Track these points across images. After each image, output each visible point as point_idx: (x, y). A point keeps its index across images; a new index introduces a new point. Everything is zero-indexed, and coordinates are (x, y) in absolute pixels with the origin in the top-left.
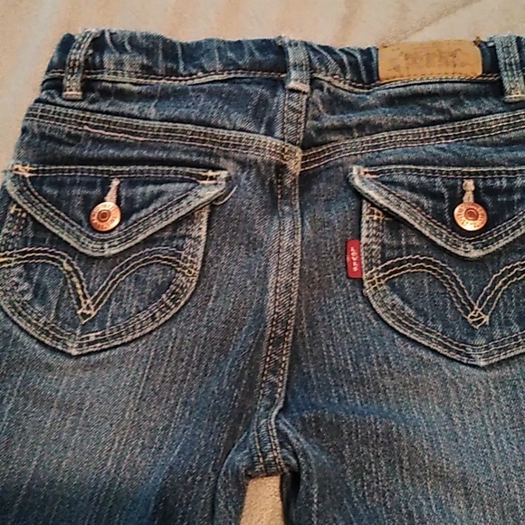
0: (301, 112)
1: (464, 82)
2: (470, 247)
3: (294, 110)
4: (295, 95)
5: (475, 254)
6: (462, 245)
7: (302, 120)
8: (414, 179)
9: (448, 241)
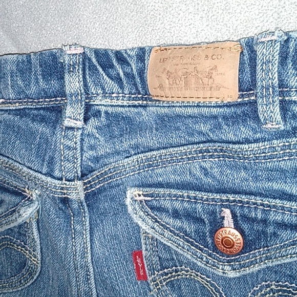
0: (76, 149)
1: (220, 107)
2: (227, 268)
3: (69, 148)
4: (70, 133)
5: (232, 274)
6: (221, 267)
7: (78, 155)
8: (178, 205)
9: (208, 263)
